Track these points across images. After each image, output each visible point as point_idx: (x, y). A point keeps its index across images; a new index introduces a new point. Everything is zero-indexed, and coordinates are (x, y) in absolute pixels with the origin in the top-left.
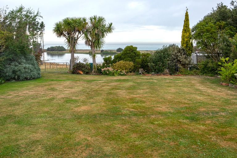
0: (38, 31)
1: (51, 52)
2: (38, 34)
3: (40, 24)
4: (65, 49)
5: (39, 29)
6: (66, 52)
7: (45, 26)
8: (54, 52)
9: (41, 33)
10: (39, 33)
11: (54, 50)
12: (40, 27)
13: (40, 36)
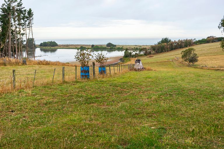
0: (26, 21)
1: (44, 47)
2: (26, 24)
3: (27, 12)
4: (57, 44)
5: (27, 18)
6: (58, 47)
7: (33, 14)
8: (46, 47)
9: (29, 23)
10: (27, 22)
11: (46, 46)
12: (28, 16)
13: (28, 26)
